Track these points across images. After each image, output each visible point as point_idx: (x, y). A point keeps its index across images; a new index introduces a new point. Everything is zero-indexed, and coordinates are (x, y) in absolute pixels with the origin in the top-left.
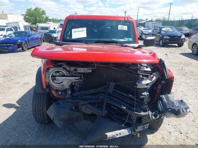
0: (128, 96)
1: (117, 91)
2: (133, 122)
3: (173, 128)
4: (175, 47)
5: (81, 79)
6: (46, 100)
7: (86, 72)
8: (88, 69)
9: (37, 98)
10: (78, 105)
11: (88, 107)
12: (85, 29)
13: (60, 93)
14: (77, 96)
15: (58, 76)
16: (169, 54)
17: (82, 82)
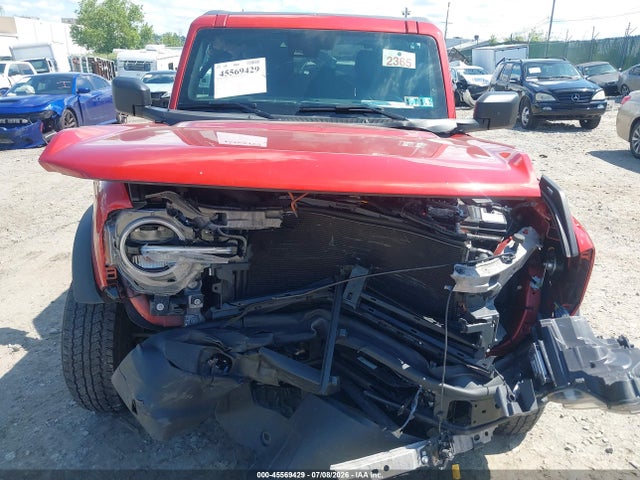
0: (417, 322)
1: (378, 302)
2: (437, 420)
3: (580, 428)
4: (571, 129)
5: (240, 253)
6: (112, 326)
7: (259, 227)
8: (267, 217)
9: (79, 321)
10: (228, 352)
11: (265, 361)
12: (262, 62)
13: (160, 307)
14: (228, 318)
15: (152, 243)
16: (552, 155)
17: (246, 267)
